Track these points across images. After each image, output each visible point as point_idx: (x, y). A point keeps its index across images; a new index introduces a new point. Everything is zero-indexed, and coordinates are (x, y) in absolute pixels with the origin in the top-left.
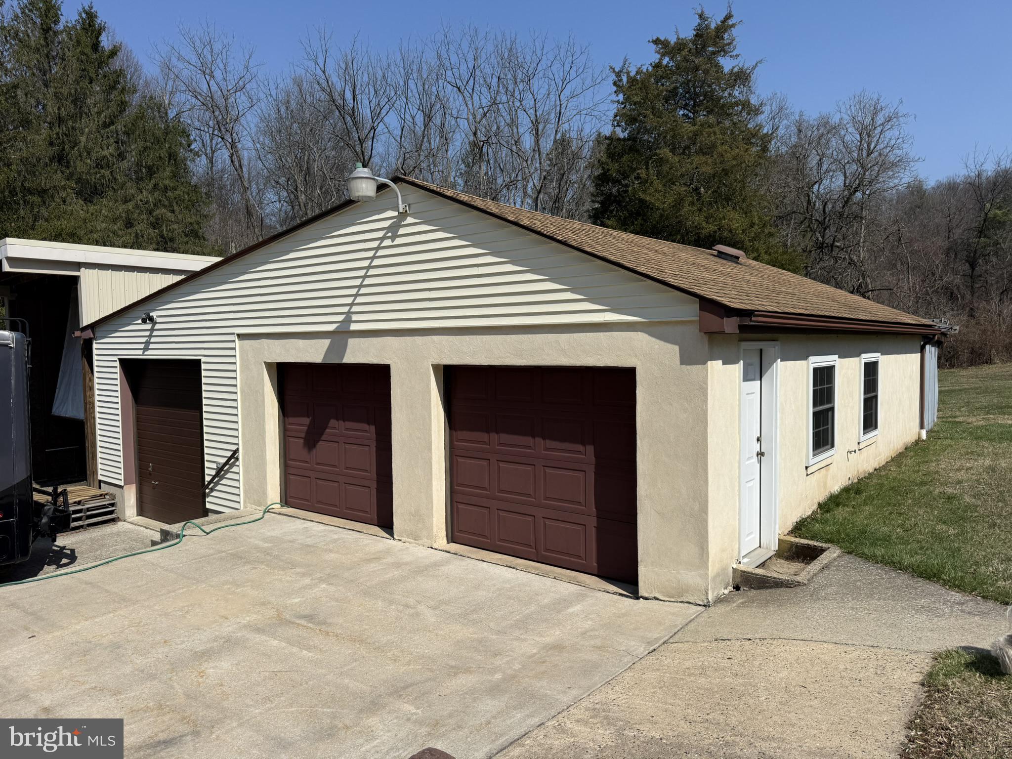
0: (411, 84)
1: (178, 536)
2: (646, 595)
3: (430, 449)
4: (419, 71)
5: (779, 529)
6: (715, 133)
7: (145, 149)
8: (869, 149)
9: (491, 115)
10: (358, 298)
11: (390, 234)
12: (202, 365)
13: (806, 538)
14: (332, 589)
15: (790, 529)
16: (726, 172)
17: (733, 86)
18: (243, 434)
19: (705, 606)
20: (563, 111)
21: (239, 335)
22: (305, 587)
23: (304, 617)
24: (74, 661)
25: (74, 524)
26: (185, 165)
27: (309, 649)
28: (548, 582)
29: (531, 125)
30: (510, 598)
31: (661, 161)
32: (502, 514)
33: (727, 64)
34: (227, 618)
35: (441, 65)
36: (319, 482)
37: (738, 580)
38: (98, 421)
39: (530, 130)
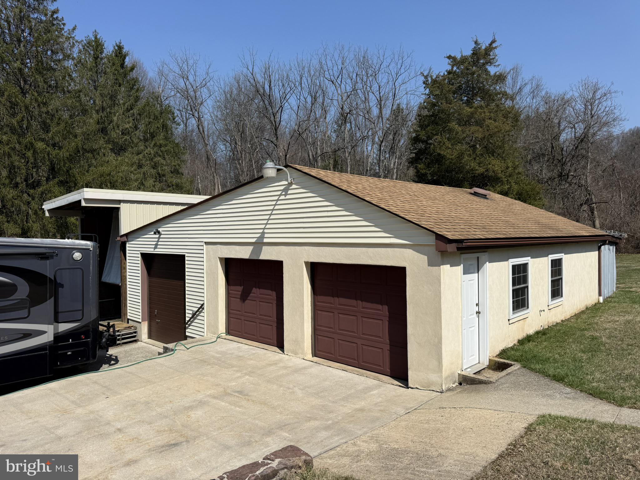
0: (304, 79)
1: (172, 350)
2: (412, 386)
3: (303, 306)
4: (309, 71)
5: (490, 353)
6: (484, 112)
7: (150, 123)
8: (591, 114)
9: (352, 97)
10: (267, 225)
11: (284, 193)
12: (186, 258)
13: (504, 359)
14: (251, 378)
15: (497, 354)
16: (491, 136)
17: (496, 83)
18: (207, 296)
19: (441, 392)
20: (396, 93)
21: (205, 243)
22: (238, 377)
23: (238, 392)
24: (128, 409)
25: (118, 342)
26: (171, 131)
27: (240, 407)
28: (363, 378)
29: (376, 101)
30: (341, 386)
31: (450, 131)
32: (340, 342)
33: (492, 70)
34: (199, 392)
35: (322, 68)
36: (246, 322)
37: (461, 380)
38: (128, 286)
39: (375, 105)
